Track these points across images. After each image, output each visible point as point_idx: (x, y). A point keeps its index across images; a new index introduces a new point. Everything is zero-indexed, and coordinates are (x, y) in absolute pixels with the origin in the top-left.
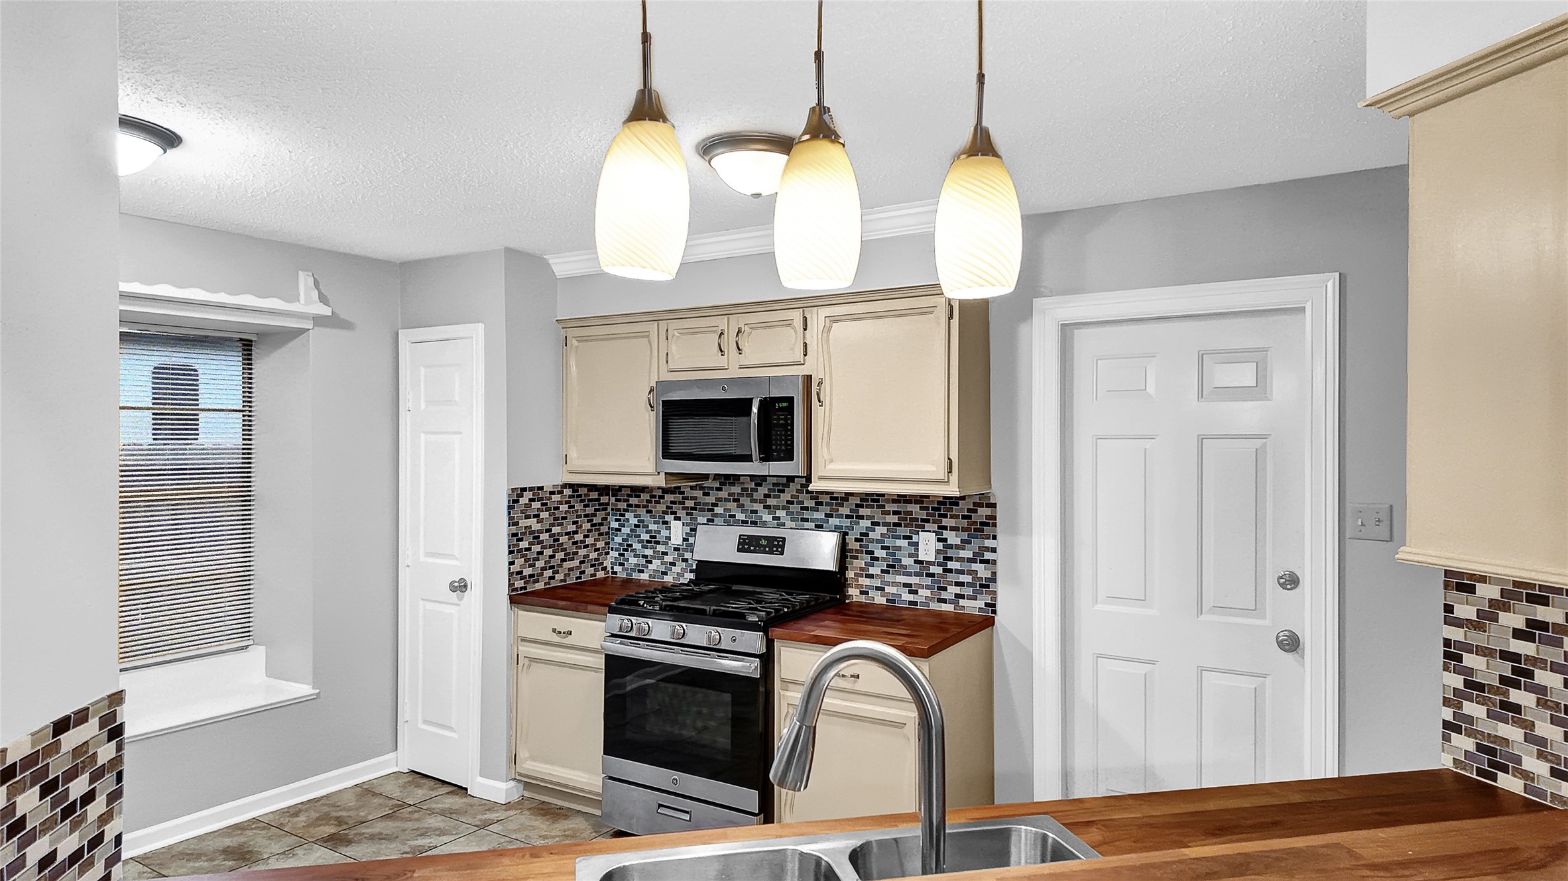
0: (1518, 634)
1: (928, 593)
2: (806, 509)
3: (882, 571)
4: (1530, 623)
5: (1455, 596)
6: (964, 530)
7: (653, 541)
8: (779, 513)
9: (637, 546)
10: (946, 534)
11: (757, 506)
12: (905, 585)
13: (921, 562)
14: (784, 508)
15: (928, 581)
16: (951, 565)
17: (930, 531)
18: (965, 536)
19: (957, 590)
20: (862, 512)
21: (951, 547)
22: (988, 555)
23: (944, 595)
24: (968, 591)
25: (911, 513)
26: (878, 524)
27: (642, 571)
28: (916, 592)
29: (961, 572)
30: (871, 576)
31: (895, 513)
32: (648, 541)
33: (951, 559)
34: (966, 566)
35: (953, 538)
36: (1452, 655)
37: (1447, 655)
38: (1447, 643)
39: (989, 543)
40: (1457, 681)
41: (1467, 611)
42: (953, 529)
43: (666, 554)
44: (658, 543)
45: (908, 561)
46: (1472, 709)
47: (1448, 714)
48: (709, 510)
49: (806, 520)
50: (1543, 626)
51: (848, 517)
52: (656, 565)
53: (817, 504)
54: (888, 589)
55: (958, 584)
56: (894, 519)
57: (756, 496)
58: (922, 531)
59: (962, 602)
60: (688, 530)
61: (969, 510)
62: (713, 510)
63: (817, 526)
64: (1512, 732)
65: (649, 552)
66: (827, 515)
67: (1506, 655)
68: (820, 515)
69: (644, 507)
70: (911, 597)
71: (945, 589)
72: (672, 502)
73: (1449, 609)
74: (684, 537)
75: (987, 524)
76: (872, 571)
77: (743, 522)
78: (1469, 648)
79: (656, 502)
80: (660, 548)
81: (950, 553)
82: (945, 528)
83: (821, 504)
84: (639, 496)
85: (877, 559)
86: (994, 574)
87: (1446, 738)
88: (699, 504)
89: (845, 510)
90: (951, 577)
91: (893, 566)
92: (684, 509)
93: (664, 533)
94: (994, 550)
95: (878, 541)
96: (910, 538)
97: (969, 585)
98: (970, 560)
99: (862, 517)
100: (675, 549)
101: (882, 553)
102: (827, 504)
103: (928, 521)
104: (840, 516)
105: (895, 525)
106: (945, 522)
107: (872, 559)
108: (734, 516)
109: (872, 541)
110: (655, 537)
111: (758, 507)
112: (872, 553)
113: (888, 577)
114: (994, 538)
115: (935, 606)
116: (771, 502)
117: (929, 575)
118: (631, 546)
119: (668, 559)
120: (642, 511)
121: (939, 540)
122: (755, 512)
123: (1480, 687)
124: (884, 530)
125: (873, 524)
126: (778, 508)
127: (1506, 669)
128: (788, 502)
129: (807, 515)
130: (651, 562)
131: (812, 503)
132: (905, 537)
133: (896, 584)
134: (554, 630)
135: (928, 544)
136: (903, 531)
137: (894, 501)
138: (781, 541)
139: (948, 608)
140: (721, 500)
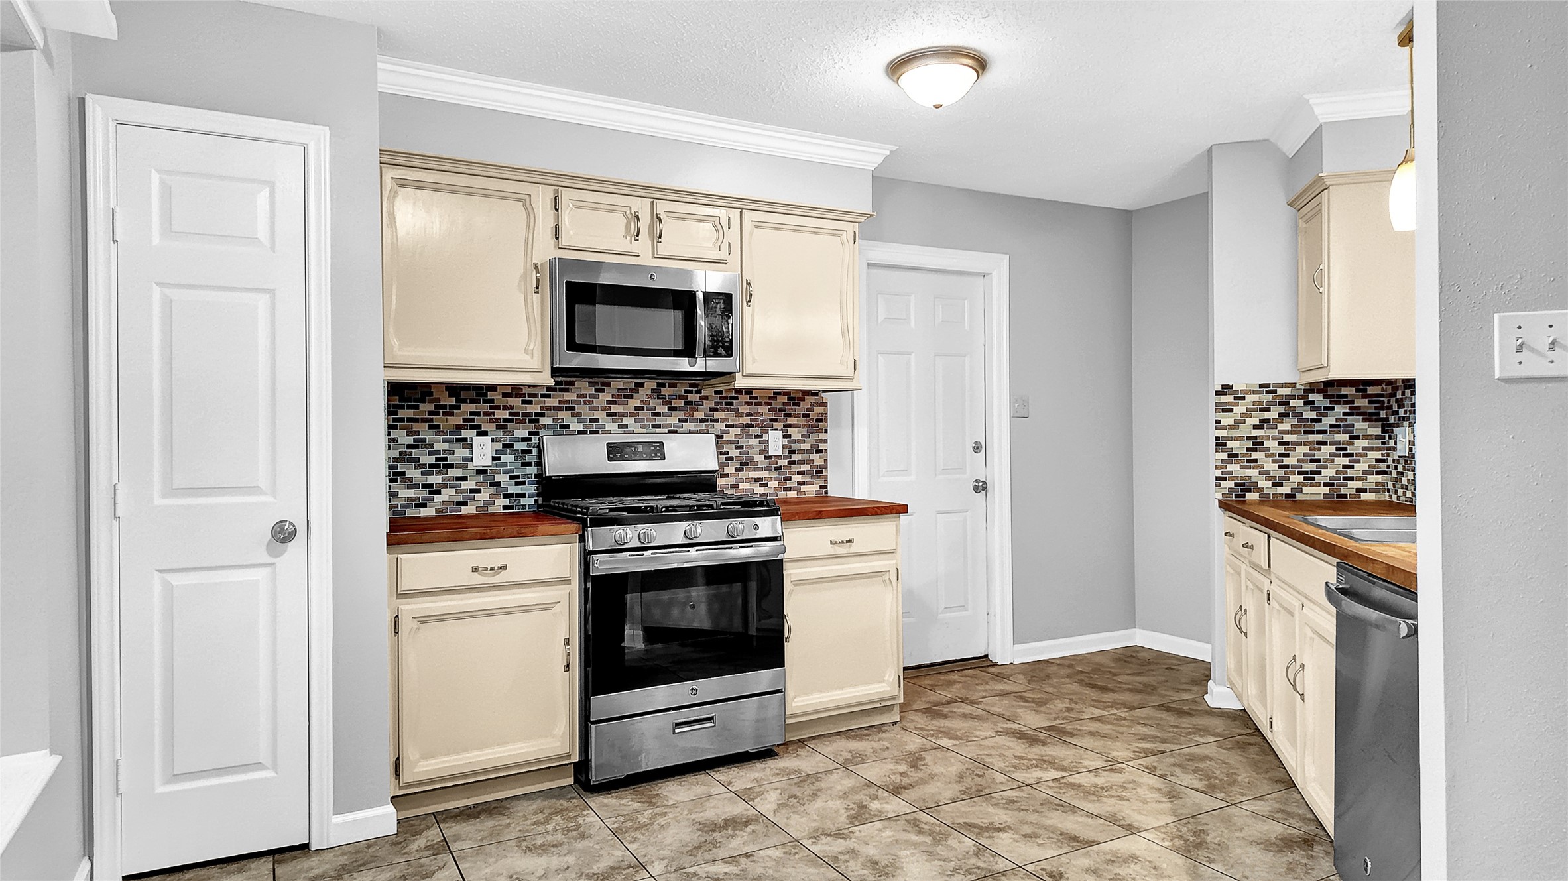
0: (1255, 427)
1: (775, 484)
2: (658, 414)
3: (737, 470)
4: (1261, 421)
5: (1220, 416)
6: (804, 426)
7: (442, 463)
8: (625, 420)
9: (413, 473)
10: (790, 431)
11: (597, 415)
12: (757, 480)
13: (770, 457)
14: (632, 415)
15: (775, 474)
16: (794, 457)
17: (777, 430)
18: (804, 431)
19: (799, 478)
20: (717, 415)
21: (794, 441)
22: (821, 447)
23: (789, 484)
24: (807, 478)
25: (761, 414)
26: (732, 426)
27: (424, 506)
28: (766, 485)
29: (802, 462)
30: (726, 476)
31: (748, 414)
32: (431, 466)
33: (793, 452)
34: (805, 457)
35: (795, 434)
36: (1220, 444)
37: (1217, 445)
38: (1217, 438)
39: (822, 436)
40: (1225, 456)
41: (1227, 420)
42: (796, 426)
43: (465, 479)
44: (451, 466)
45: (759, 458)
46: (1233, 467)
47: (1219, 473)
48: (531, 421)
49: (659, 426)
50: (1268, 421)
51: (702, 421)
52: (447, 495)
53: (670, 409)
54: (742, 486)
55: (801, 473)
56: (747, 420)
57: (596, 402)
58: (771, 430)
59: (803, 488)
60: (499, 446)
61: (808, 410)
62: (537, 421)
63: (670, 432)
64: (1253, 473)
65: (435, 479)
66: (680, 420)
67: (1249, 438)
68: (673, 420)
69: (424, 420)
70: (762, 490)
71: (790, 479)
72: (472, 413)
73: (1218, 422)
74: (495, 455)
75: (821, 420)
76: (727, 470)
77: (580, 432)
78: (1230, 439)
79: (445, 414)
80: (454, 473)
81: (794, 447)
82: (789, 426)
83: (674, 409)
84: (417, 407)
85: (731, 459)
86: (826, 461)
87: (1218, 485)
88: (517, 414)
89: (699, 415)
90: (795, 468)
91: (746, 464)
92: (491, 421)
93: (461, 453)
94: (826, 441)
95: (732, 442)
96: (761, 436)
97: (809, 472)
98: (809, 452)
99: (717, 421)
100: (479, 472)
101: (737, 453)
102: (681, 409)
103: (775, 420)
104: (695, 421)
105: (749, 426)
106: (790, 420)
107: (726, 459)
108: (568, 426)
109: (727, 442)
110: (445, 459)
111: (601, 415)
112: (727, 453)
113: (741, 475)
114: (826, 431)
115: (782, 495)
116: (615, 408)
117: (776, 469)
118: (403, 473)
119: (467, 485)
120: (422, 429)
121: (784, 437)
122: (597, 420)
123: (1236, 456)
124: (738, 431)
125: (727, 426)
126: (626, 414)
127: (1250, 444)
128: (637, 408)
129: (658, 420)
130: (439, 492)
131: (664, 409)
132: (757, 437)
133: (748, 480)
134: (475, 570)
135: (776, 441)
136: (755, 431)
137: (747, 404)
138: (658, 446)
139: (792, 494)
140: (548, 408)
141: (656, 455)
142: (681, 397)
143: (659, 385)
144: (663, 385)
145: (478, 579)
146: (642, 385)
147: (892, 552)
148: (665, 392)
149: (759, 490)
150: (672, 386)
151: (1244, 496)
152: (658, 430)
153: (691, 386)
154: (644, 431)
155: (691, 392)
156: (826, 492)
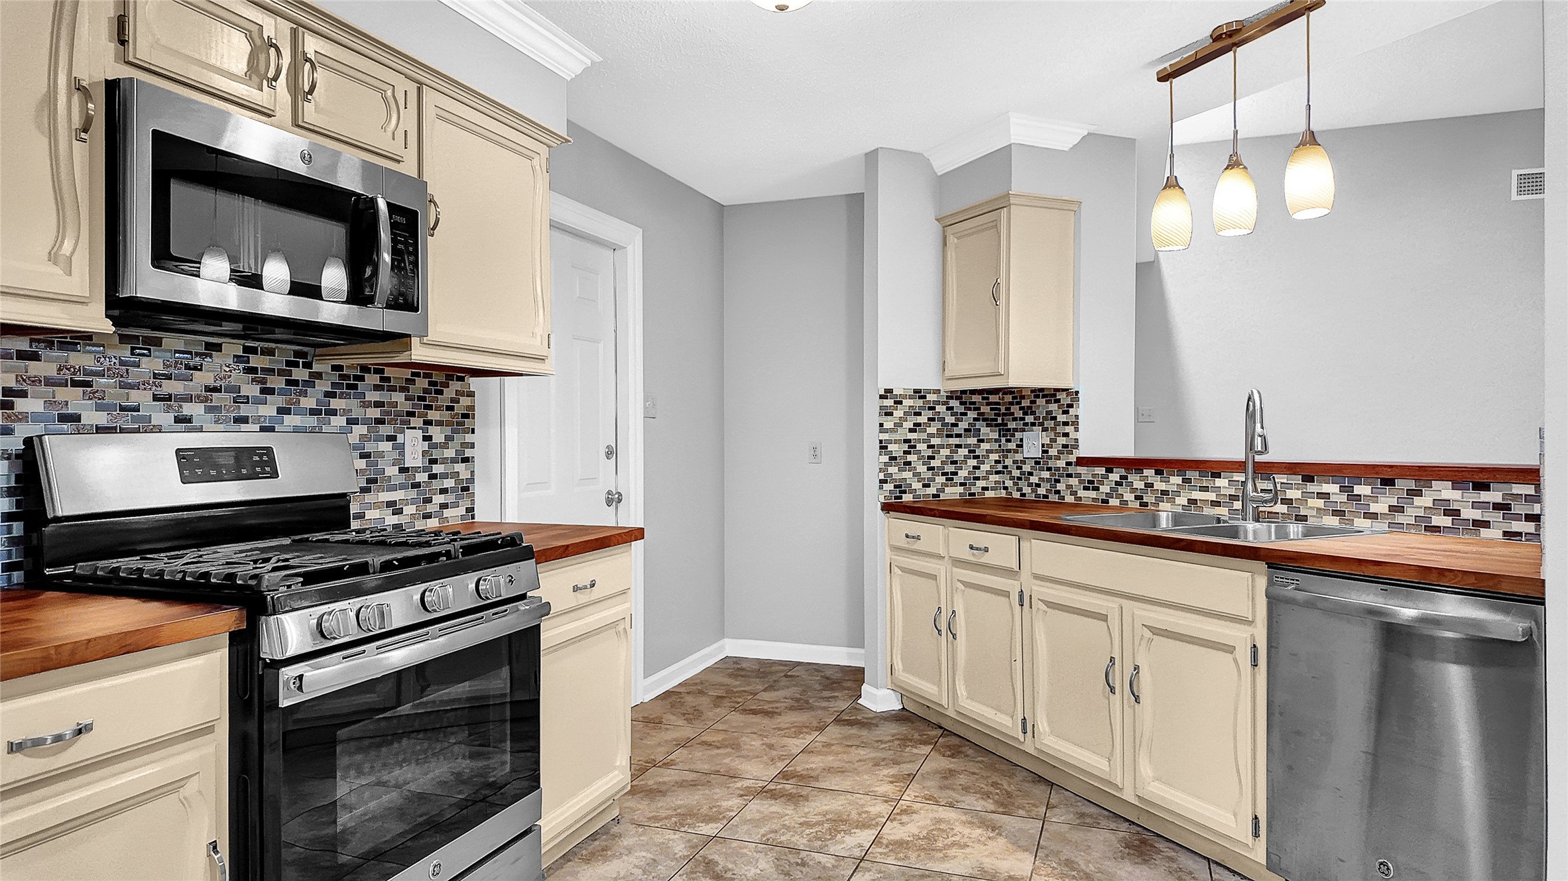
0: (911, 431)
1: (412, 509)
2: (244, 400)
3: (363, 490)
4: (915, 425)
5: (884, 419)
6: (449, 424)
8: (188, 409)
10: (431, 430)
11: (136, 397)
12: (390, 504)
13: (406, 470)
14: (199, 399)
15: (413, 493)
16: (437, 469)
17: (415, 428)
18: (448, 431)
19: (442, 499)
20: (335, 403)
21: (436, 446)
22: (468, 453)
23: (430, 508)
24: (450, 498)
25: (395, 404)
26: (355, 422)
28: (400, 511)
29: (445, 476)
31: (378, 404)
33: (435, 461)
34: (449, 468)
35: (438, 434)
36: (883, 448)
37: (881, 448)
38: (881, 442)
39: (469, 438)
40: (885, 459)
41: (889, 425)
42: (440, 423)
45: (392, 471)
46: (893, 470)
47: (882, 476)
49: (244, 420)
50: (919, 425)
51: (313, 412)
53: (263, 391)
54: (370, 514)
55: (444, 491)
56: (375, 413)
57: (135, 376)
58: (407, 428)
59: (446, 513)
61: (452, 400)
62: (11, 405)
63: (263, 429)
64: (907, 475)
66: (279, 411)
67: (906, 441)
68: (268, 410)
70: (396, 519)
71: (430, 500)
73: (881, 425)
75: (466, 416)
77: (100, 430)
78: (890, 442)
81: (436, 454)
82: (430, 423)
83: (271, 391)
86: (472, 472)
87: (881, 488)
89: (309, 402)
90: (437, 484)
91: (375, 481)
94: (472, 446)
95: (356, 447)
96: (395, 438)
97: (454, 490)
98: (454, 461)
99: (334, 413)
101: (365, 464)
102: (282, 392)
103: (411, 414)
104: (302, 412)
105: (380, 421)
106: (433, 415)
108: (76, 418)
111: (142, 398)
113: (368, 498)
114: (473, 432)
115: (420, 525)
116: (169, 387)
117: (413, 486)
121: (424, 439)
122: (134, 408)
123: (895, 458)
124: (364, 430)
125: (349, 421)
126: (189, 399)
127: (905, 447)
128: (209, 389)
129: (245, 410)
131: (252, 390)
132: (389, 439)
133: (376, 505)
134: (14, 748)
135: (413, 443)
136: (386, 430)
137: (377, 388)
138: (264, 454)
139: (433, 523)
140: (35, 381)
141: (263, 469)
142: (281, 373)
143: (247, 350)
144: (253, 351)
145: (27, 766)
146: (218, 347)
147: (624, 592)
148: (255, 361)
149: (392, 520)
150: (270, 352)
151: (901, 498)
152: (244, 427)
153: (298, 354)
154: (221, 427)
155: (296, 365)
156: (473, 517)
